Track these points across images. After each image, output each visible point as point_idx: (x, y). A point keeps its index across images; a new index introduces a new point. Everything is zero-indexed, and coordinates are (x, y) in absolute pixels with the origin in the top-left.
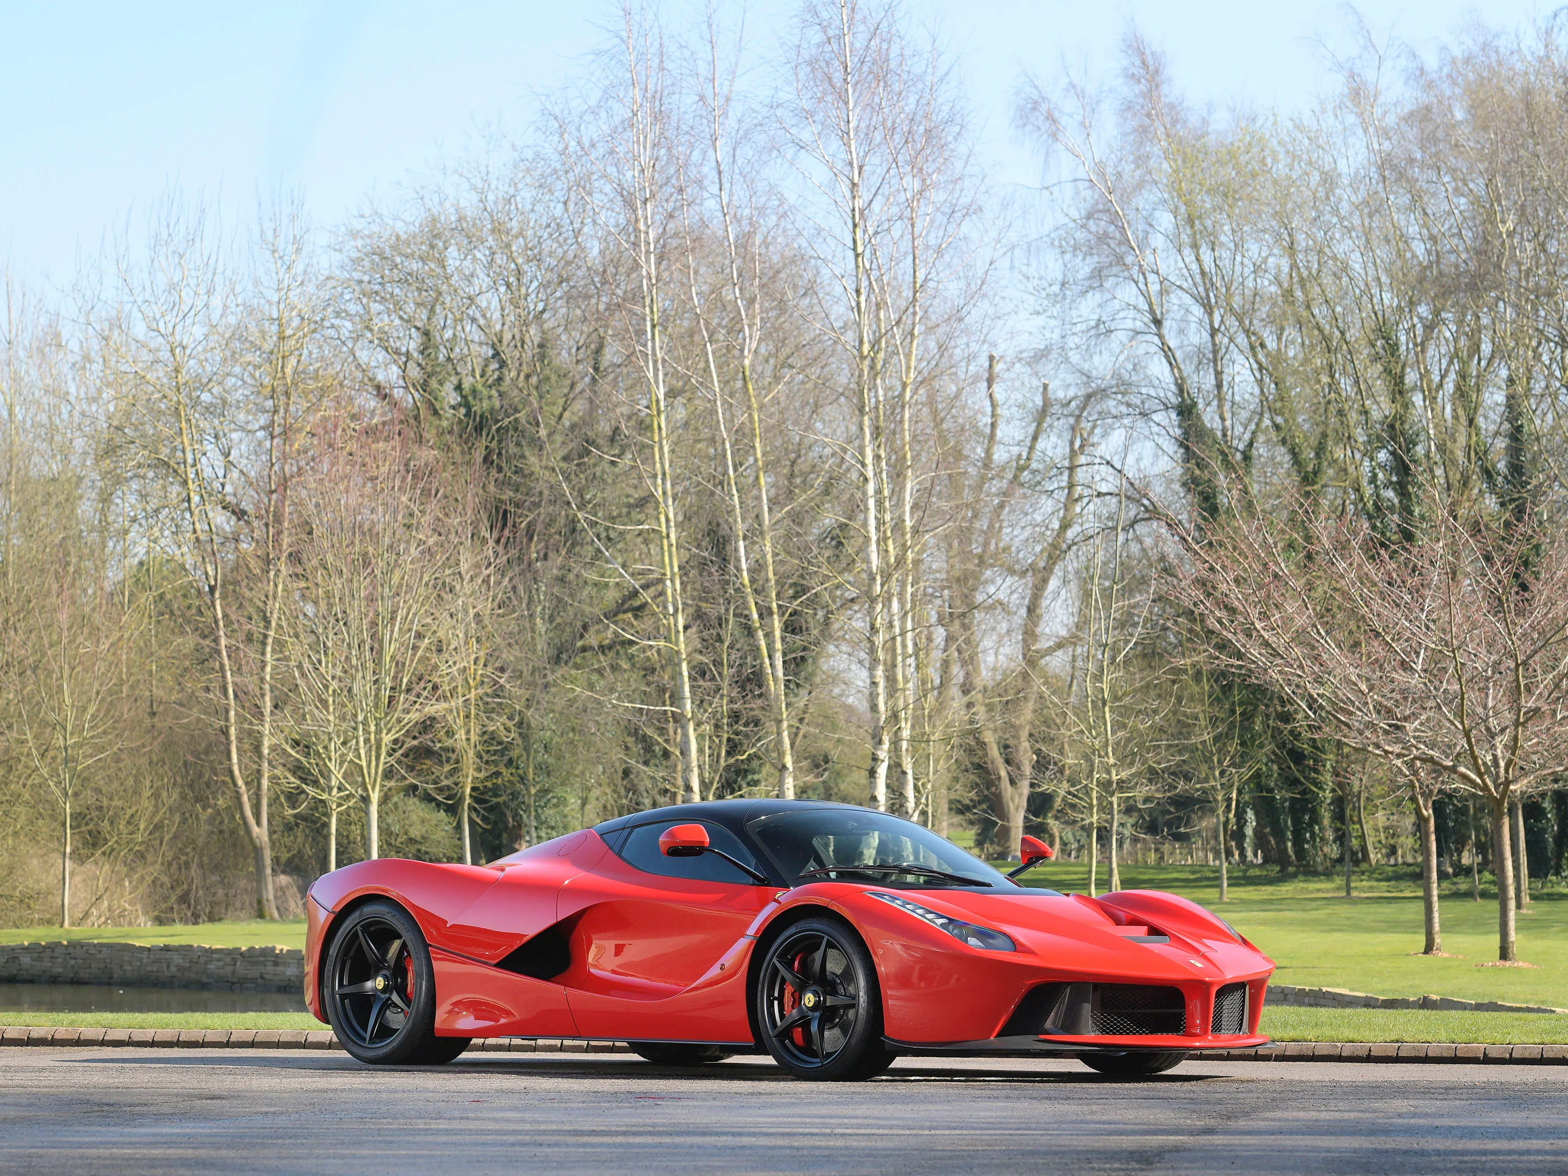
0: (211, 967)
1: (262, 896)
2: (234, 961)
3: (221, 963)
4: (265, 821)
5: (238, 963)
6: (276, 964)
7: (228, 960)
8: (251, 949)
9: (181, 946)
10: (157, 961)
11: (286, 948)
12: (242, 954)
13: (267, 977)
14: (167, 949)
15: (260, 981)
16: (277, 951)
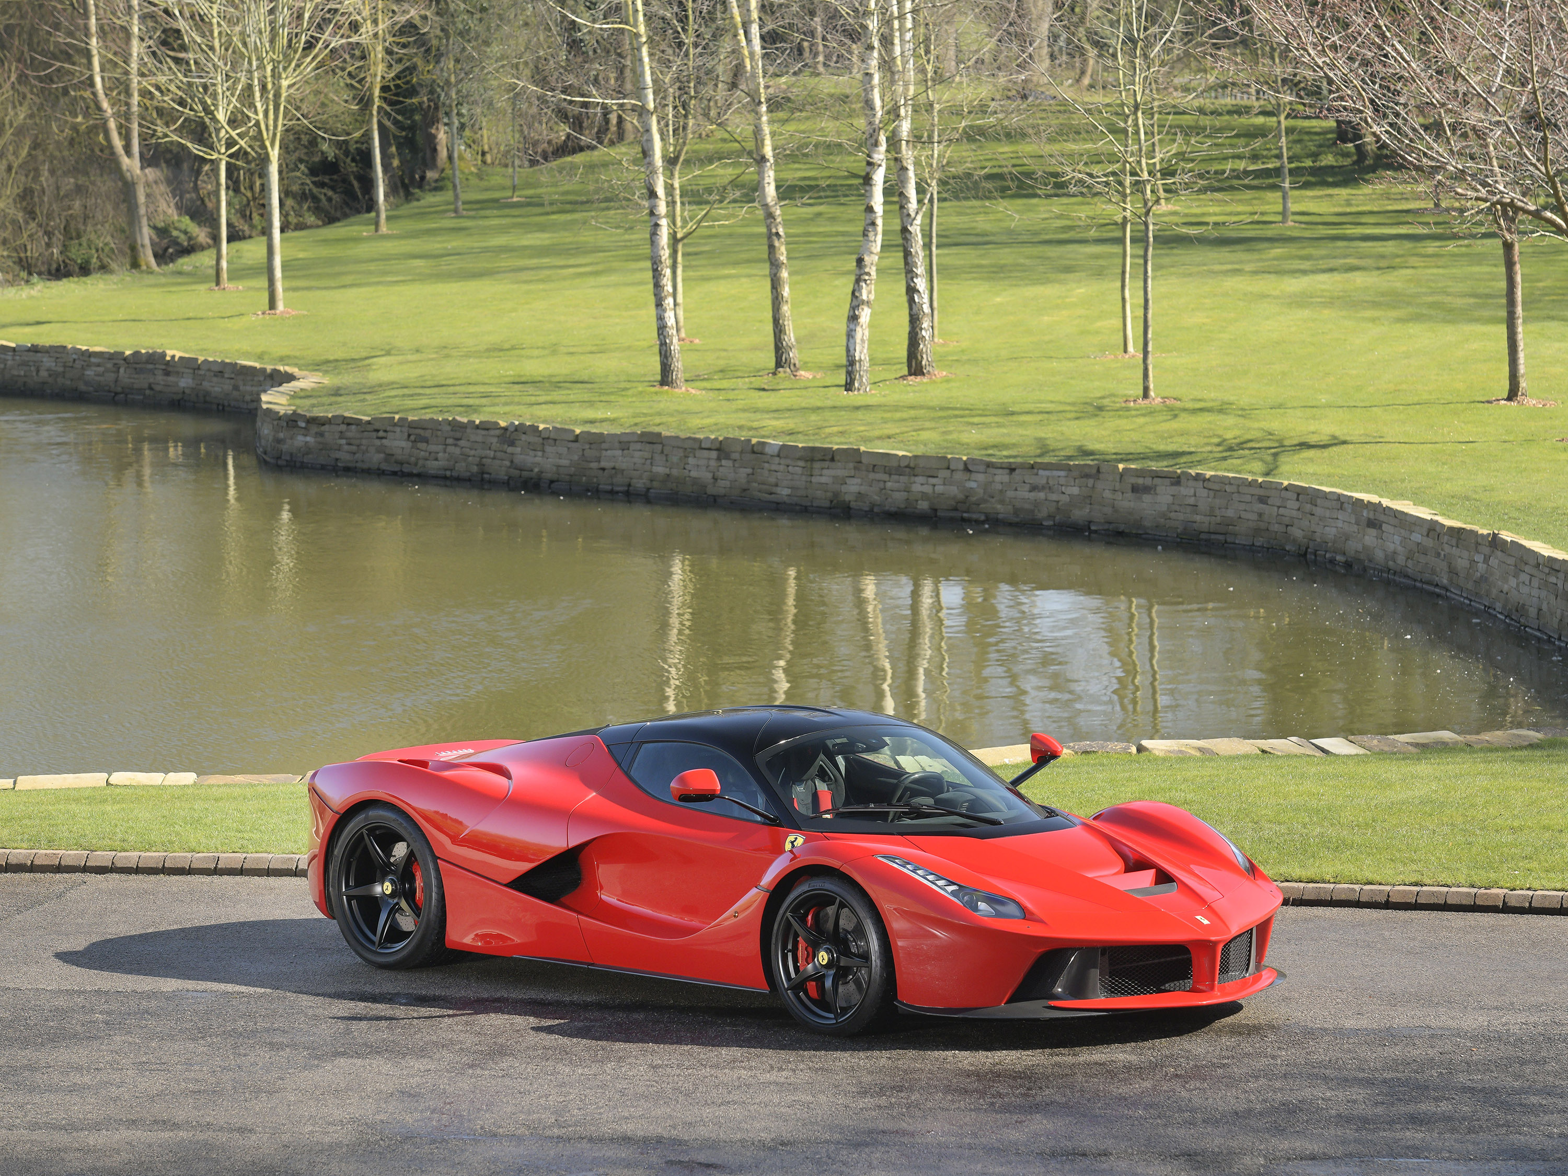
0: (89, 373)
1: (135, 241)
2: (117, 367)
3: (101, 369)
4: (136, 149)
5: (122, 370)
6: (167, 373)
7: (109, 365)
8: (136, 354)
9: (51, 347)
10: (24, 364)
11: (178, 354)
12: (125, 359)
13: (158, 388)
14: (35, 349)
15: (148, 392)
16: (168, 358)
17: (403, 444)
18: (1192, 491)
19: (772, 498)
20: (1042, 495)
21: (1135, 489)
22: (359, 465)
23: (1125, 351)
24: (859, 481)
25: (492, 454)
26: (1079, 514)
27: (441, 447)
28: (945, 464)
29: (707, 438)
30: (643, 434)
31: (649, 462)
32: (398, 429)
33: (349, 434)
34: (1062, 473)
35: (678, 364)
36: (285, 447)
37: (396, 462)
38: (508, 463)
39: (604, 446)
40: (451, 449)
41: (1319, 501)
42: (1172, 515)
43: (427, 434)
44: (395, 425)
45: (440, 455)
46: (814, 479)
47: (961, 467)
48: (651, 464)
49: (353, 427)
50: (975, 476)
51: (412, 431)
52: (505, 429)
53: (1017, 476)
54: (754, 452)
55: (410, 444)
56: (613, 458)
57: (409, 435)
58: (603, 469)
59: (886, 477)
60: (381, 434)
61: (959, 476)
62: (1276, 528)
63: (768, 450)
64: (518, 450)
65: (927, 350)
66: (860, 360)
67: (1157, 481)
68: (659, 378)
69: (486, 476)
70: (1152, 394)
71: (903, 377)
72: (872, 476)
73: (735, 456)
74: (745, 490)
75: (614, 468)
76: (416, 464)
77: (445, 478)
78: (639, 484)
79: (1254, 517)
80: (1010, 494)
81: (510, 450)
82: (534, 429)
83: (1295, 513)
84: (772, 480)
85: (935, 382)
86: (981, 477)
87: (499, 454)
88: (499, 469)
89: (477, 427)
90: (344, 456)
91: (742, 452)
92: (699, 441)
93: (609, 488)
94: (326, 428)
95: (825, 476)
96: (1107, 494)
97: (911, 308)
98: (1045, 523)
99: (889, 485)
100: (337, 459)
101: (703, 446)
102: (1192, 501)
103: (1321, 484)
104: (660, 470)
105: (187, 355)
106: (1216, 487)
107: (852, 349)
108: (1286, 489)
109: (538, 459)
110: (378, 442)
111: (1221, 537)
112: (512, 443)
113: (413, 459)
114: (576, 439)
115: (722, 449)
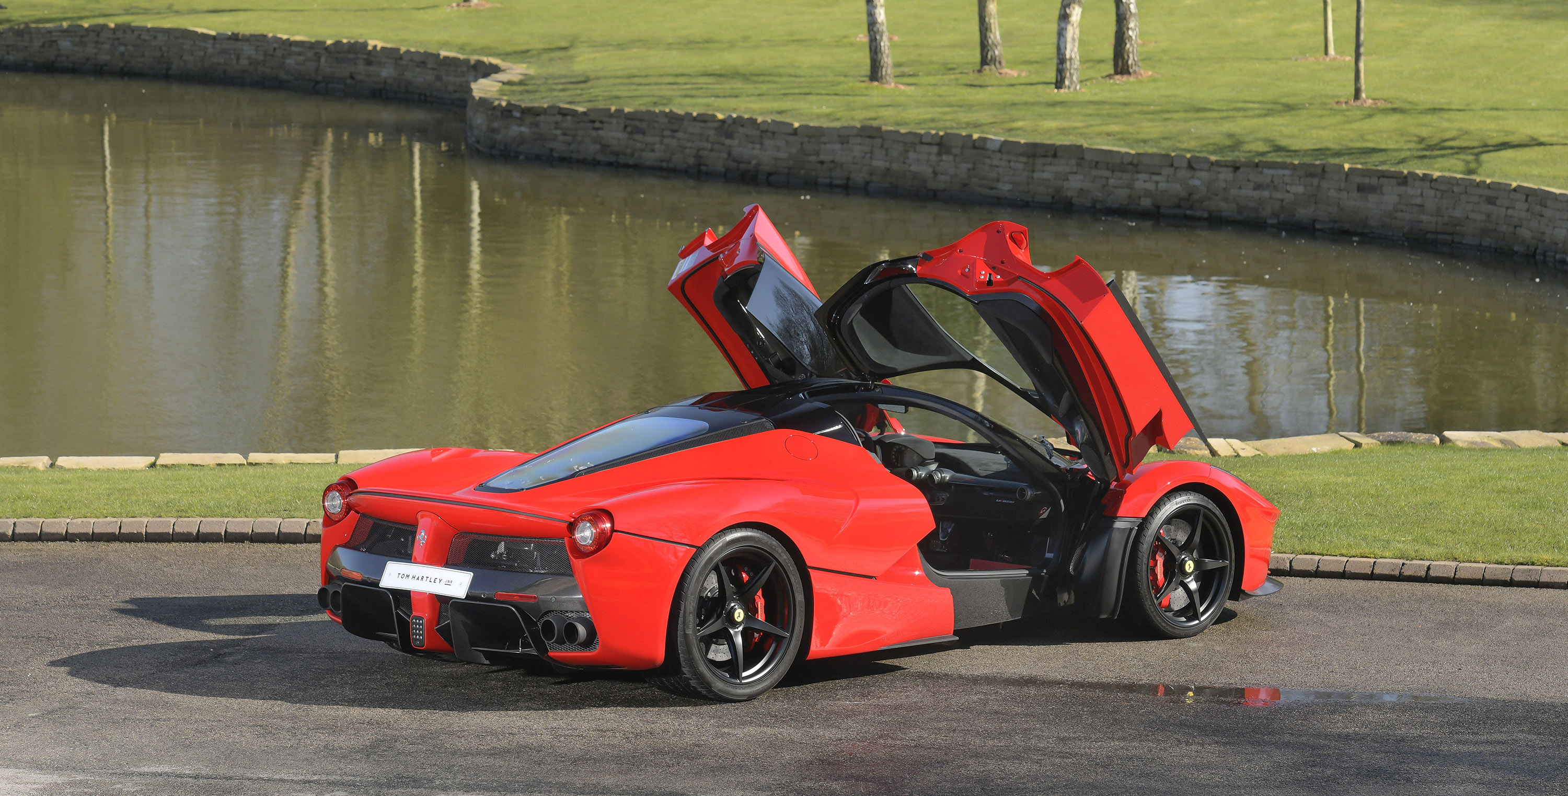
0: (290, 61)
2: (318, 56)
3: (302, 58)
5: (323, 60)
6: (369, 63)
7: (310, 54)
8: (338, 43)
9: (252, 36)
10: (224, 52)
11: (379, 45)
12: (327, 49)
13: (359, 77)
14: (235, 37)
15: (349, 81)
16: (370, 48)
17: (620, 135)
18: (1419, 192)
19: (993, 193)
20: (1266, 194)
21: (1361, 188)
22: (574, 155)
23: (1326, 53)
24: (1081, 177)
25: (709, 146)
26: (1304, 213)
27: (657, 139)
28: (1168, 161)
29: (928, 134)
30: (864, 128)
31: (868, 155)
32: (614, 121)
33: (564, 125)
34: (1287, 172)
35: (888, 59)
36: (499, 137)
37: (612, 153)
38: (725, 155)
39: (823, 139)
40: (667, 141)
41: (1549, 203)
42: (1399, 214)
43: (644, 125)
44: (611, 115)
45: (657, 147)
46: (1036, 175)
47: (1185, 164)
48: (871, 158)
49: (569, 118)
50: (1199, 174)
51: (629, 122)
52: (723, 122)
53: (1241, 173)
54: (975, 147)
55: (626, 135)
56: (833, 152)
57: (626, 127)
58: (822, 162)
59: (1108, 174)
60: (597, 125)
61: (1183, 173)
62: (1504, 228)
63: (989, 145)
64: (735, 142)
65: (1134, 49)
66: (1071, 59)
67: (1383, 181)
68: (869, 73)
69: (703, 168)
70: (1363, 95)
71: (1109, 76)
72: (1095, 172)
73: (956, 151)
74: (965, 185)
75: (833, 162)
76: (632, 155)
77: (662, 169)
78: (859, 177)
79: (1483, 217)
80: (1234, 192)
81: (728, 142)
82: (752, 121)
83: (1523, 214)
84: (993, 175)
85: (1141, 81)
86: (1204, 175)
87: (716, 147)
88: (716, 161)
89: (695, 119)
90: (559, 147)
91: (963, 147)
92: (920, 136)
93: (828, 181)
94: (541, 118)
95: (1047, 172)
96: (1332, 193)
97: (1118, 8)
98: (1270, 221)
99: (1112, 181)
100: (552, 150)
101: (924, 140)
102: (1418, 201)
103: (1549, 186)
104: (880, 163)
105: (389, 46)
106: (1444, 187)
107: (1062, 47)
108: (1515, 190)
109: (757, 152)
110: (594, 133)
111: (1448, 238)
112: (730, 136)
113: (629, 151)
114: (795, 132)
115: (943, 144)
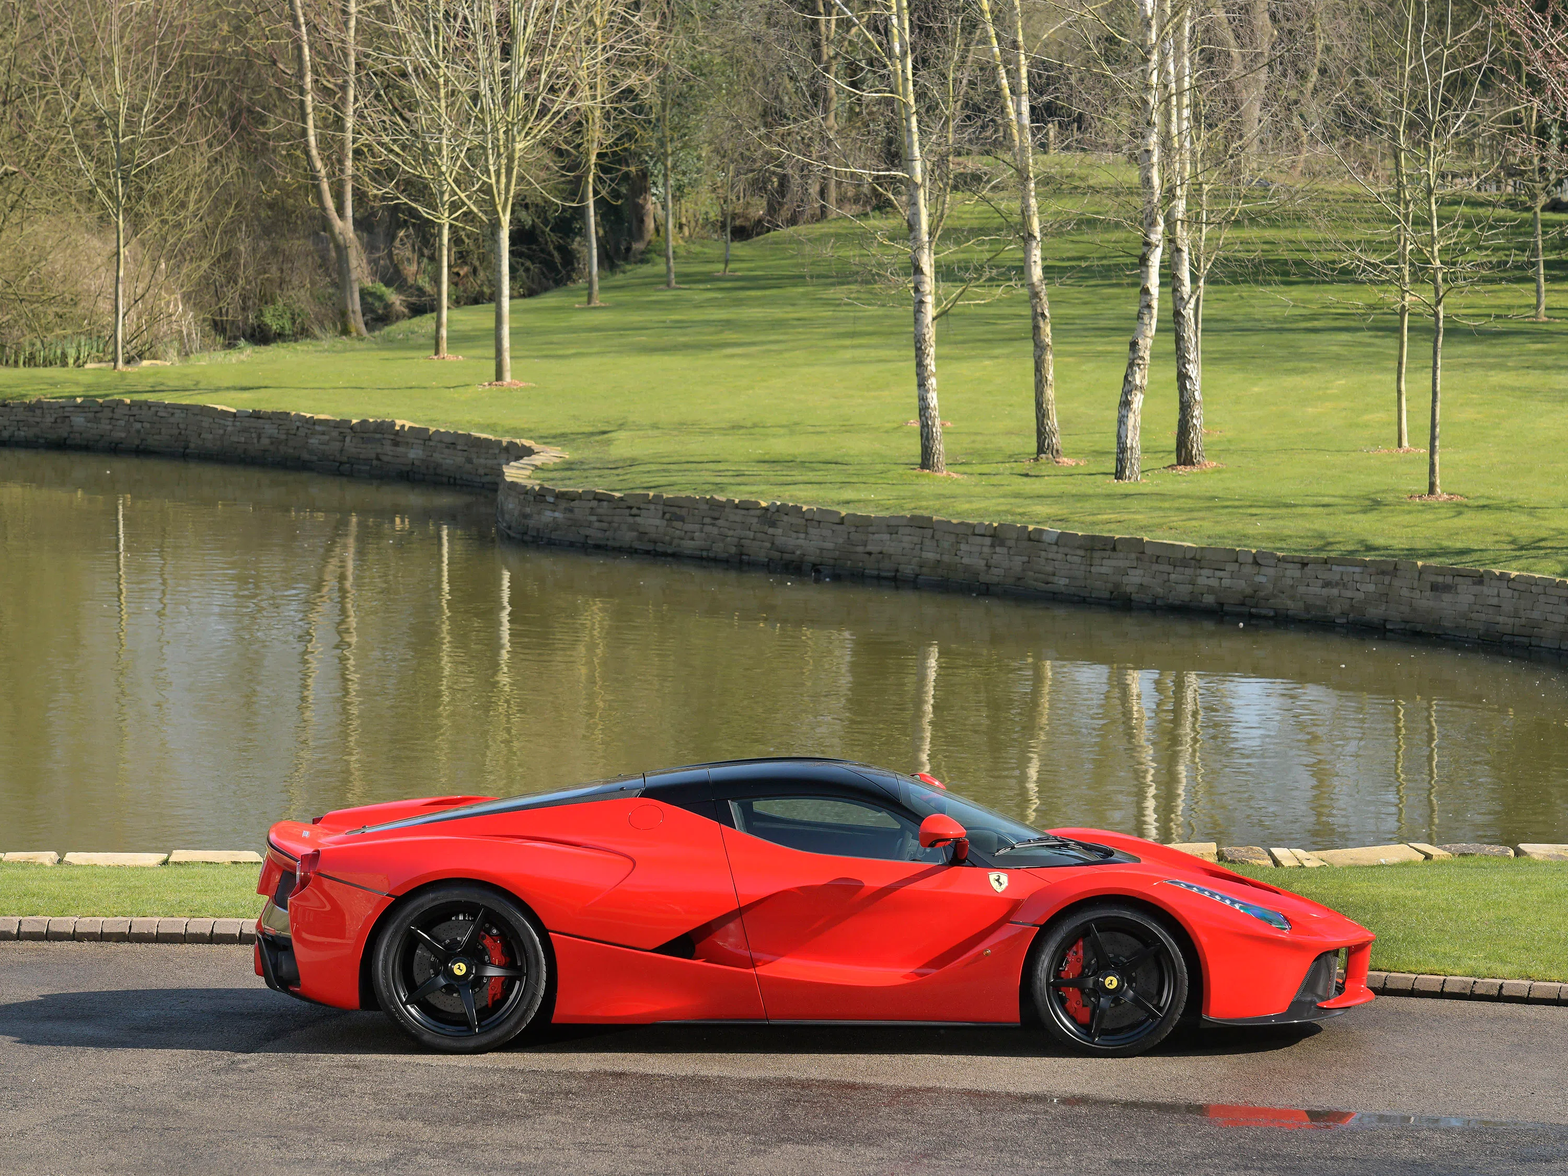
0: (313, 441)
1: (345, 308)
2: (343, 436)
3: (327, 437)
4: (350, 213)
5: (348, 439)
6: (396, 444)
7: (335, 434)
8: (364, 422)
9: (273, 413)
10: (245, 430)
11: (408, 424)
12: (352, 428)
13: (385, 458)
14: (256, 415)
15: (375, 462)
16: (397, 428)
17: (659, 522)
18: (1495, 591)
19: (1049, 587)
20: (1335, 592)
21: (1434, 587)
22: (610, 543)
23: (1400, 445)
24: (1142, 572)
25: (752, 534)
27: (697, 527)
28: (1232, 556)
29: (981, 524)
30: (913, 518)
31: (918, 547)
32: (652, 507)
33: (600, 511)
35: (940, 446)
36: (531, 523)
37: (650, 541)
38: (768, 545)
39: (870, 529)
40: (708, 529)
42: (1471, 615)
43: (683, 512)
44: (649, 502)
45: (697, 535)
46: (1094, 569)
47: (1250, 560)
48: (921, 549)
49: (605, 504)
50: (1265, 570)
51: (667, 509)
52: (767, 509)
54: (1029, 539)
55: (665, 523)
56: (881, 542)
57: (664, 513)
58: (870, 553)
59: (1170, 569)
60: (634, 511)
61: (1248, 569)
63: (1045, 538)
64: (779, 531)
65: (1198, 439)
66: (1132, 448)
67: (1460, 579)
68: (919, 460)
69: (745, 558)
70: (1439, 490)
71: (1172, 467)
72: (1156, 567)
73: (1011, 543)
74: (1019, 579)
76: (671, 543)
77: (702, 558)
78: (908, 569)
80: (1302, 589)
81: (771, 531)
82: (797, 509)
84: (1049, 569)
85: (1204, 473)
86: (1270, 571)
87: (759, 536)
88: (759, 550)
89: (737, 506)
90: (595, 534)
91: (1018, 539)
92: (973, 527)
94: (576, 503)
95: (1106, 567)
97: (1181, 395)
98: (1338, 621)
99: (1173, 577)
100: (587, 537)
101: (977, 531)
102: (1494, 601)
104: (930, 555)
105: (417, 426)
106: (1523, 587)
107: (1123, 435)
109: (801, 542)
110: (631, 520)
111: (1526, 640)
112: (773, 524)
113: (667, 538)
114: (842, 521)
115: (997, 535)
